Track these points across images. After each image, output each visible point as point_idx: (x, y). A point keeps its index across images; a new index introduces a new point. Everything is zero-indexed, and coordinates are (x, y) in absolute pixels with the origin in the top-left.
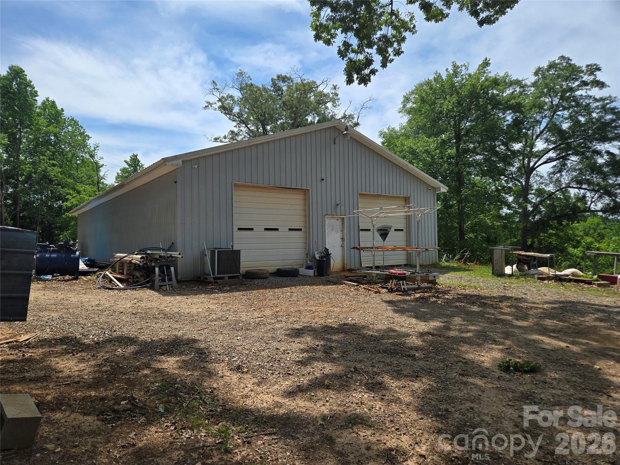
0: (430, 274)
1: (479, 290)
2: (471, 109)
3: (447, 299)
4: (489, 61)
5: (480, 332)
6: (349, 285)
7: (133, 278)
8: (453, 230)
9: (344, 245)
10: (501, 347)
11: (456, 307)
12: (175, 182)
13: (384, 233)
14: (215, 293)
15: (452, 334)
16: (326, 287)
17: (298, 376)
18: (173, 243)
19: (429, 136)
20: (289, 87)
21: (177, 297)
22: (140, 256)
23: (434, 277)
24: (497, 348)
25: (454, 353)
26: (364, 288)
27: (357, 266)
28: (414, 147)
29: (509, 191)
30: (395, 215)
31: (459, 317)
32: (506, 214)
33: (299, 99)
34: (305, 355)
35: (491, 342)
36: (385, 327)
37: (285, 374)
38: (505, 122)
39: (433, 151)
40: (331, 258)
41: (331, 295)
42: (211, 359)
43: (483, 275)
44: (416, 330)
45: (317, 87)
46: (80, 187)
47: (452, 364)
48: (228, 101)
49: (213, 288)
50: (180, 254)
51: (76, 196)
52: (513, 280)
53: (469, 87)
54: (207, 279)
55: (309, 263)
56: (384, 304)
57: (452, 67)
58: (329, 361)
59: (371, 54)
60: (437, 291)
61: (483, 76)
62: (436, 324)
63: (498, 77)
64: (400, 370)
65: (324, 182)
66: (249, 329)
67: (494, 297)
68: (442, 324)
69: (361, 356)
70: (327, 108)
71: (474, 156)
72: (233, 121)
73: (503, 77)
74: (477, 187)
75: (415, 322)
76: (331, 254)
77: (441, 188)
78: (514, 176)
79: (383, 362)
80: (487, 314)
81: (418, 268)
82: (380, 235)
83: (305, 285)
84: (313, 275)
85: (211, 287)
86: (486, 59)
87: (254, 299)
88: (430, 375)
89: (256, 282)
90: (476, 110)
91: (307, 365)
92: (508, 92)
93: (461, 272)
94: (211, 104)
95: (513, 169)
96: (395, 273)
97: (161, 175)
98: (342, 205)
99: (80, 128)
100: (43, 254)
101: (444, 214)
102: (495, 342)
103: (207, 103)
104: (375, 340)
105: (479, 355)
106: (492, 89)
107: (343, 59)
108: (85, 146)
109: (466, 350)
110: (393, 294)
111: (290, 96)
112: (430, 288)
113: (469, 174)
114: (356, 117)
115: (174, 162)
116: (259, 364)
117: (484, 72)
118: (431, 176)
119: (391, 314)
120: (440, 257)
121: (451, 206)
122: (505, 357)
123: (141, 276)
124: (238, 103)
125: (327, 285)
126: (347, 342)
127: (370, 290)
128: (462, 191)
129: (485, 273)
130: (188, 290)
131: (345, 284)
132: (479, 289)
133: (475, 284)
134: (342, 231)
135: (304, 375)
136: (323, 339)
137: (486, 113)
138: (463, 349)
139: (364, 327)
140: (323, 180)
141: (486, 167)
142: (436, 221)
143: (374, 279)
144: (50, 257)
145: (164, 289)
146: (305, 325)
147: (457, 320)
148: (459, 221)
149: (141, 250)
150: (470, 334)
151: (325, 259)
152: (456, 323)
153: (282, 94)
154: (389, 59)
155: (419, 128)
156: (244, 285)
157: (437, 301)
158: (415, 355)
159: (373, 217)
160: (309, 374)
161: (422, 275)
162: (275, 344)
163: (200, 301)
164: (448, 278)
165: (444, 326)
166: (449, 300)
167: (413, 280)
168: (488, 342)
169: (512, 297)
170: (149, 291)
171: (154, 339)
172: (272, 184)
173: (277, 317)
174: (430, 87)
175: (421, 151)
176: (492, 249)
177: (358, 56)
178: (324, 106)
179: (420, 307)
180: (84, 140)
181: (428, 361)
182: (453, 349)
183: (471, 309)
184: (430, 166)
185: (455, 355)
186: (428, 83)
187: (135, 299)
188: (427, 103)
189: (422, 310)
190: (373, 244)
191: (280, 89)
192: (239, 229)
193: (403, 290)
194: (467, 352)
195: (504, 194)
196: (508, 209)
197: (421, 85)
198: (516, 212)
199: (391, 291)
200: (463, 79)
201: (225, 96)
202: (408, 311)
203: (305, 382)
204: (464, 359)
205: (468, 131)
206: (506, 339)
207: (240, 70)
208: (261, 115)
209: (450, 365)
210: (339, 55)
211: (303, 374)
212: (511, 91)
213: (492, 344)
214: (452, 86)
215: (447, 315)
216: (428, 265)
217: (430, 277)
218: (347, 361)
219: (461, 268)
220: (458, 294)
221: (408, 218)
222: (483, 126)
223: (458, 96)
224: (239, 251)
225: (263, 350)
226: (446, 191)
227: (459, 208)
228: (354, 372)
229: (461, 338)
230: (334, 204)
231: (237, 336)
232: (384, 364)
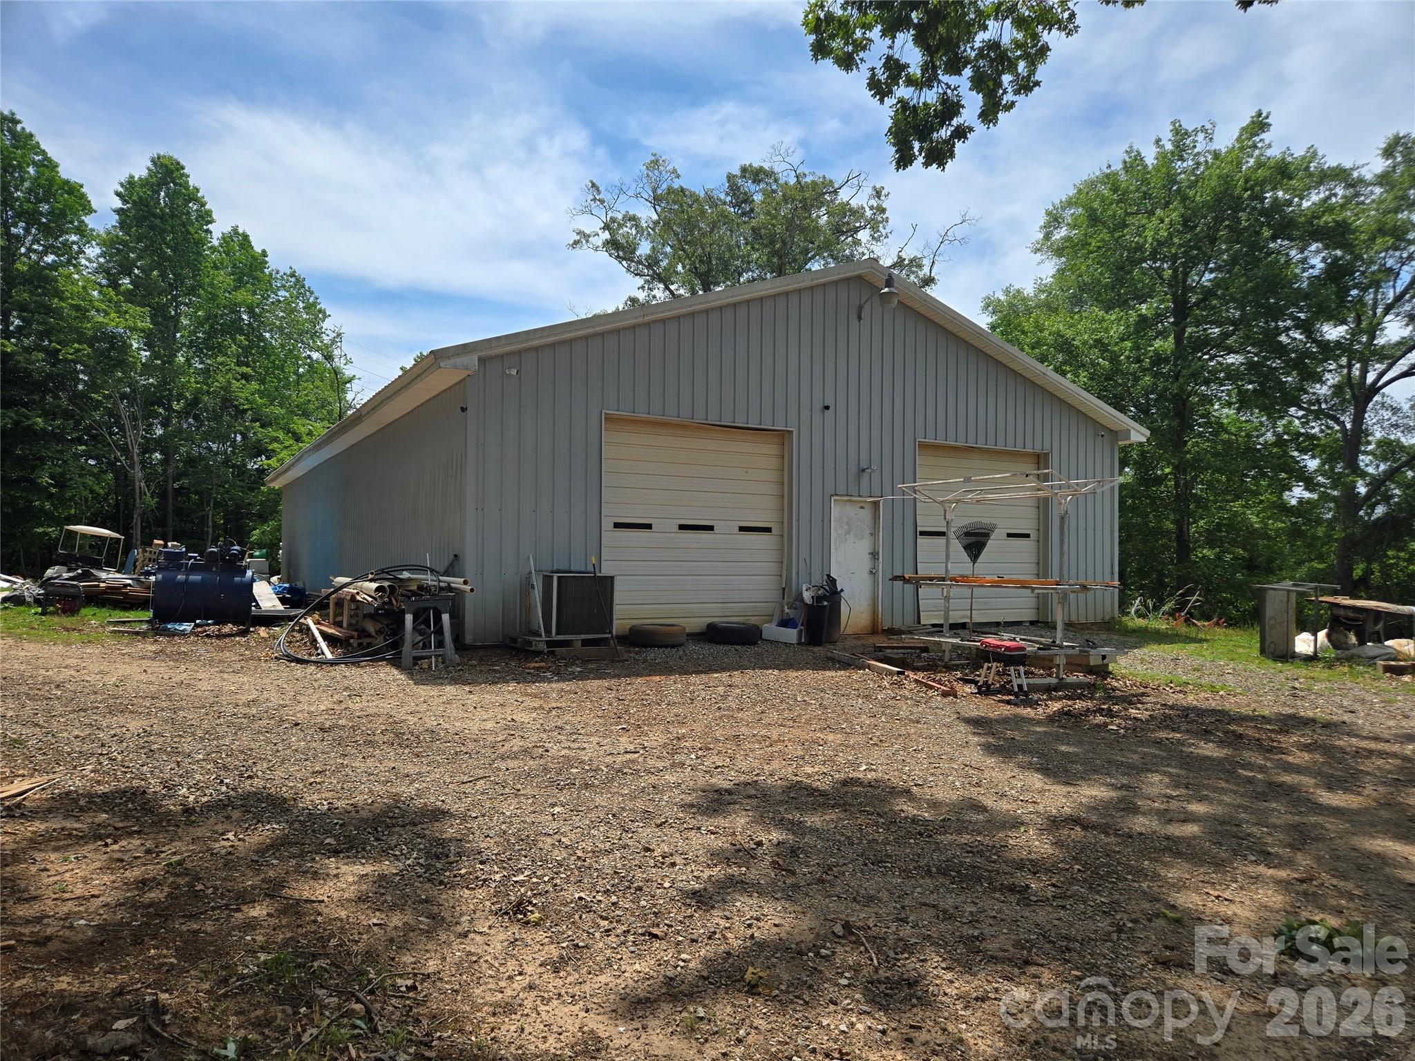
0: (1092, 652)
1: (1222, 696)
2: (1216, 239)
3: (1135, 718)
4: (1267, 117)
5: (1223, 823)
6: (880, 672)
7: (359, 637)
8: (1161, 539)
9: (878, 571)
10: (1282, 874)
11: (1158, 743)
12: (463, 410)
13: (975, 542)
14: (543, 680)
15: (1140, 824)
16: (820, 675)
17: (678, 943)
18: (456, 556)
19: (1108, 308)
20: (769, 194)
21: (448, 688)
22: (374, 585)
23: (1104, 657)
24: (1272, 877)
25: (1145, 885)
26: (916, 681)
27: (909, 621)
28: (1069, 333)
29: (1309, 444)
30: (1002, 496)
31: (1165, 773)
32: (1301, 501)
33: (790, 223)
34: (717, 872)
35: (1254, 858)
36: (954, 796)
37: (643, 935)
38: (1304, 270)
39: (1117, 344)
40: (843, 601)
41: (828, 698)
42: (455, 876)
43: (1235, 656)
44: (1041, 808)
45: (835, 192)
46: (300, 425)
47: (1135, 921)
48: (625, 229)
49: (542, 668)
50: (465, 583)
51: (291, 445)
52: (1318, 671)
53: (1213, 183)
54: (530, 643)
55: (787, 610)
56: (962, 727)
57: (1170, 135)
58: (778, 896)
59: (955, 89)
60: (1110, 696)
61: (1252, 156)
62: (1094, 792)
63: (1289, 159)
64: (977, 938)
65: (828, 413)
66: (592, 785)
67: (1263, 717)
68: (1113, 794)
69: (872, 884)
70: (857, 243)
71: (1222, 356)
72: (636, 275)
73: (1304, 158)
74: (1227, 432)
75: (1038, 785)
76: (842, 590)
77: (1132, 432)
78: (1324, 406)
79: (934, 906)
80: (1243, 767)
81: (1059, 633)
82: (965, 548)
83: (767, 668)
84: (795, 642)
85: (537, 665)
86: (1260, 114)
87: (632, 701)
88: (1067, 961)
89: (653, 654)
90: (1230, 242)
91: (713, 907)
92: (1315, 197)
93: (1176, 646)
94: (587, 237)
95: (1323, 390)
96: (998, 647)
97: (437, 393)
98: (873, 471)
99: (308, 293)
100: (169, 574)
101: (1139, 499)
102: (1266, 857)
103: (578, 234)
104: (921, 835)
105: (1218, 897)
106: (1274, 189)
107: (882, 101)
108: (316, 335)
109: (1180, 879)
110: (990, 701)
111: (768, 213)
112: (1092, 687)
113: (1207, 400)
114: (926, 263)
115: (459, 361)
116: (581, 898)
117: (1255, 146)
118: (1109, 404)
119: (975, 756)
120: (1124, 604)
121: (1159, 480)
122: (1294, 906)
123: (377, 632)
124: (649, 234)
125: (824, 669)
126: (843, 835)
127: (932, 687)
128: (1186, 442)
129: (1241, 650)
130: (481, 671)
131: (869, 667)
132: (1222, 693)
133: (1213, 678)
134: (874, 534)
135: (696, 941)
136: (781, 823)
137: (1256, 246)
138: (1172, 874)
139: (894, 792)
140: (827, 408)
141: (1250, 383)
142: (1117, 514)
143: (947, 658)
144: (187, 580)
145: (425, 666)
146: (743, 778)
147: (1155, 784)
148: (1178, 517)
149: (382, 571)
150: (1192, 829)
151: (826, 603)
152: (1154, 791)
153: (752, 210)
154: (1004, 102)
155: (1083, 288)
156: (618, 661)
157: (1106, 725)
158: (1028, 887)
159: (950, 502)
160: (710, 938)
161: (1070, 652)
162: (647, 833)
163: (500, 699)
164: (1142, 661)
165: (1120, 800)
166: (1139, 724)
167: (1047, 664)
168: (1245, 857)
169: (1313, 720)
170: (387, 669)
171: (339, 804)
172: (699, 417)
173: (674, 752)
174: (1113, 184)
175: (1085, 343)
176: (1260, 589)
177: (923, 94)
178: (850, 239)
179: (1059, 739)
180: (315, 322)
181: (1063, 907)
182: (1140, 873)
183: (1200, 751)
184: (1107, 379)
185: (1145, 893)
186: (1110, 179)
187: (346, 689)
188: (1104, 223)
189: (1063, 748)
190: (947, 570)
191: (747, 199)
192: (617, 525)
193: (1016, 689)
194: (1181, 886)
195: (1296, 454)
196: (1307, 489)
197: (1091, 184)
198: (1325, 497)
199: (985, 690)
200: (1198, 164)
201: (620, 217)
202: (1024, 752)
203: (692, 965)
204: (1174, 907)
205: (1208, 293)
206: (1299, 850)
207: (655, 155)
208: (701, 262)
209: (1130, 925)
210: (870, 90)
211: (694, 937)
212: (1322, 196)
213: (1256, 862)
214: (1171, 179)
215: (1131, 767)
216: (1093, 624)
217: (1091, 658)
218: (829, 896)
219: (1177, 635)
220: (1165, 705)
221: (1043, 506)
222: (1249, 280)
223: (1185, 207)
224: (612, 578)
225: (608, 852)
226: (1144, 440)
227: (1177, 485)
228: (843, 937)
229: (1168, 838)
230: (853, 469)
231: (553, 805)
232: (932, 912)
